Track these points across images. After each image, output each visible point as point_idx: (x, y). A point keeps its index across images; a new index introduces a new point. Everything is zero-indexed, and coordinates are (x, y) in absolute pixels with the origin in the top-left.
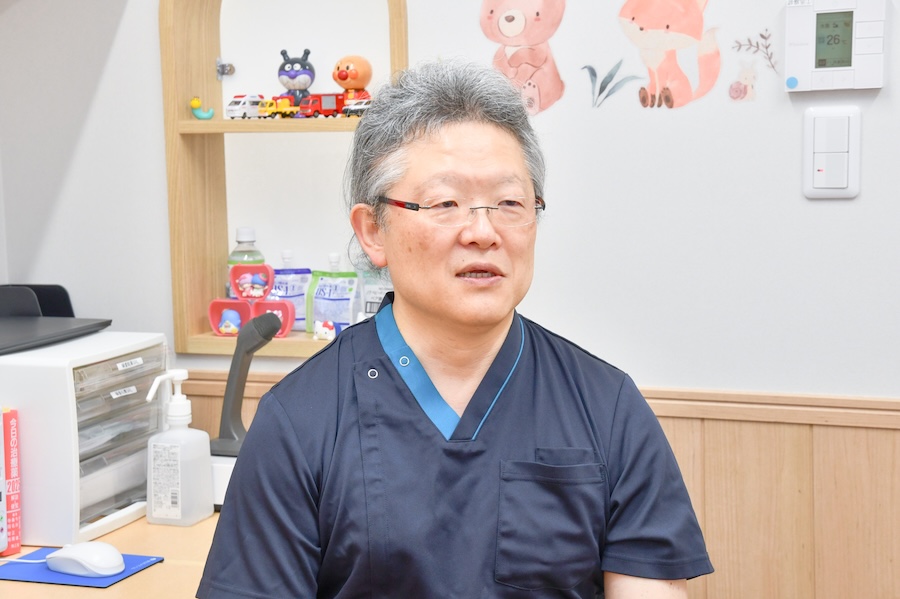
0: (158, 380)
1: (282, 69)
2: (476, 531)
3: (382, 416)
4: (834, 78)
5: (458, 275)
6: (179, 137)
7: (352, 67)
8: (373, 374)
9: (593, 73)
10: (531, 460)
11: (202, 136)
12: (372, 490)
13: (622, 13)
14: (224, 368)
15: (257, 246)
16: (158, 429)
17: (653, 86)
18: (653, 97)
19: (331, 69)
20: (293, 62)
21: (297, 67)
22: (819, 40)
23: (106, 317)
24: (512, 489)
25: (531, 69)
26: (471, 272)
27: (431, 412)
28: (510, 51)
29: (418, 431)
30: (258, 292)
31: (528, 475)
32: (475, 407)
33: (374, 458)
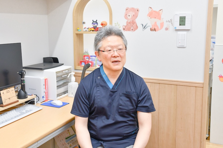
0: (70, 74)
1: (92, 23)
2: (115, 104)
3: (100, 85)
4: (182, 27)
5: (112, 62)
6: (75, 34)
7: (104, 23)
8: (99, 78)
9: (143, 25)
10: (125, 93)
11: (80, 34)
12: (98, 97)
13: (148, 15)
14: (81, 72)
15: (88, 52)
16: (71, 82)
17: (153, 28)
18: (153, 29)
19: (101, 23)
20: (94, 22)
21: (95, 23)
22: (180, 21)
23: (63, 63)
24: (121, 97)
25: (132, 24)
26: (115, 62)
27: (108, 84)
28: (129, 21)
29: (106, 87)
30: (88, 60)
31: (124, 95)
32: (116, 84)
33: (99, 92)
